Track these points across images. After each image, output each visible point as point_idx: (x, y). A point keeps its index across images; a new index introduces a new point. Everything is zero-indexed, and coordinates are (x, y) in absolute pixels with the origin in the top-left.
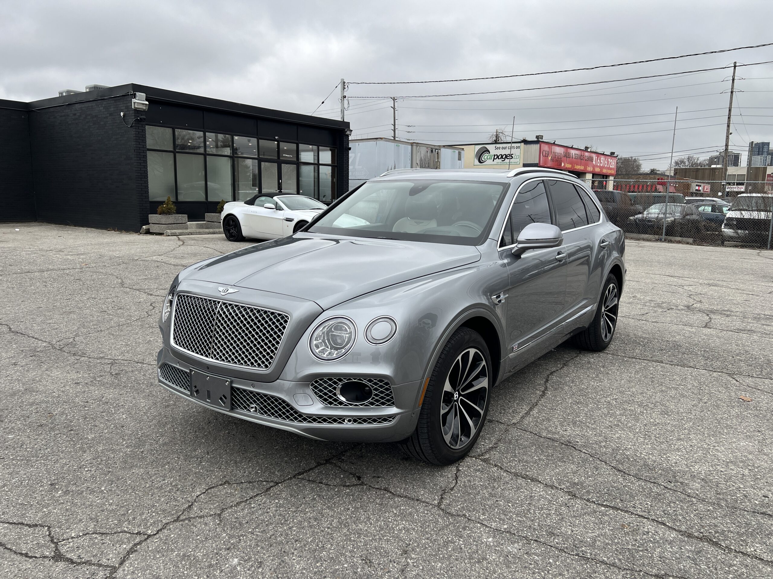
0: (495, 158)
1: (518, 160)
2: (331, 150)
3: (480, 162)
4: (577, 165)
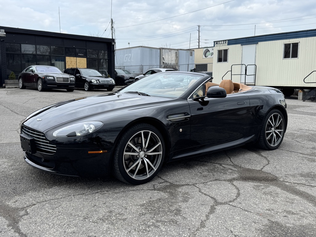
0: (212, 54)
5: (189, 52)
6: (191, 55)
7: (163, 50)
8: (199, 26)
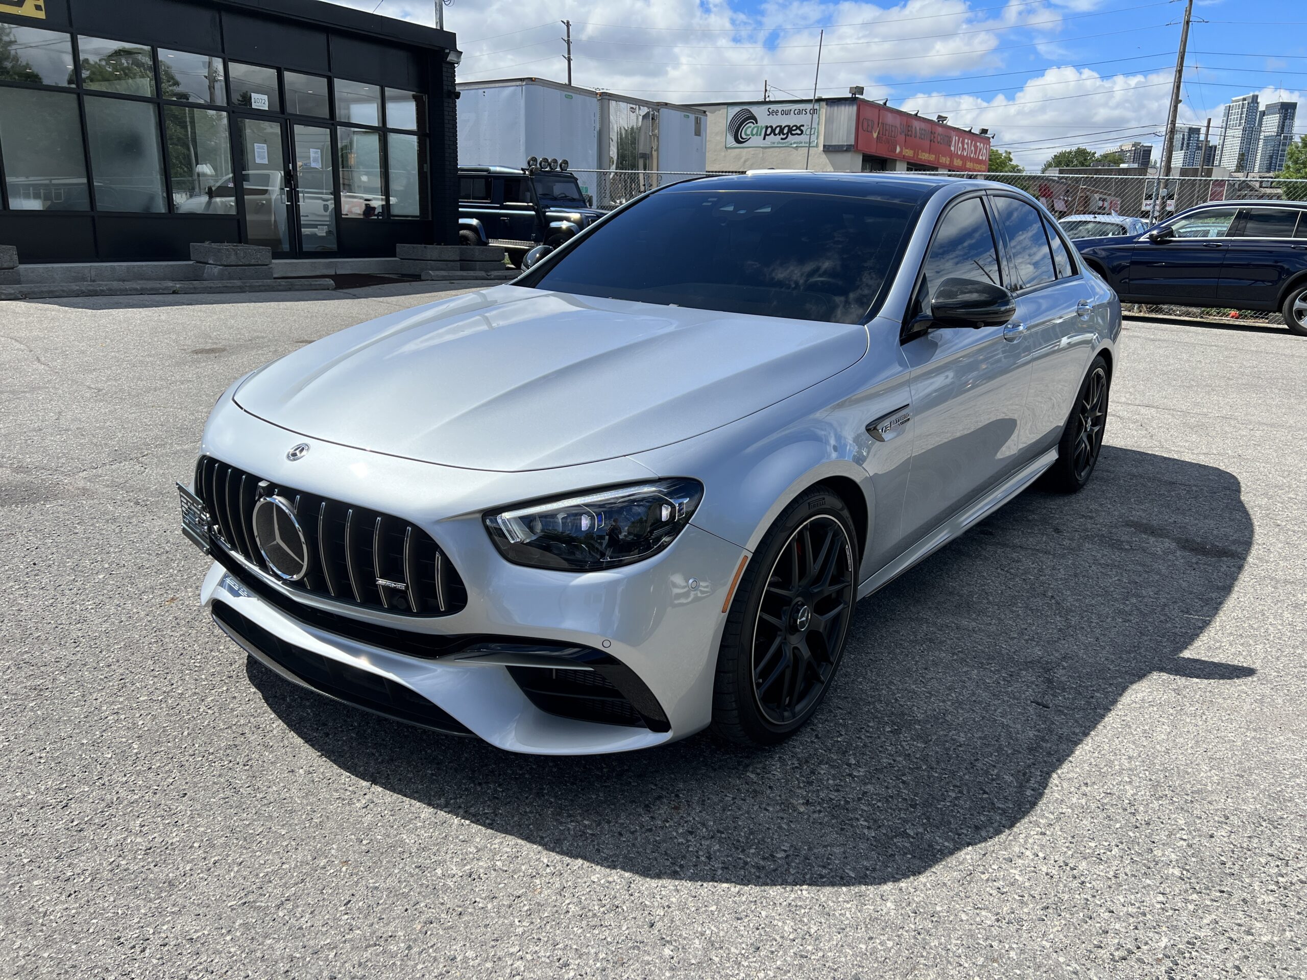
0: (768, 133)
1: (814, 138)
2: (414, 97)
3: (738, 141)
4: (923, 151)
5: (692, 117)
6: (698, 133)
7: (613, 104)
8: (568, 22)
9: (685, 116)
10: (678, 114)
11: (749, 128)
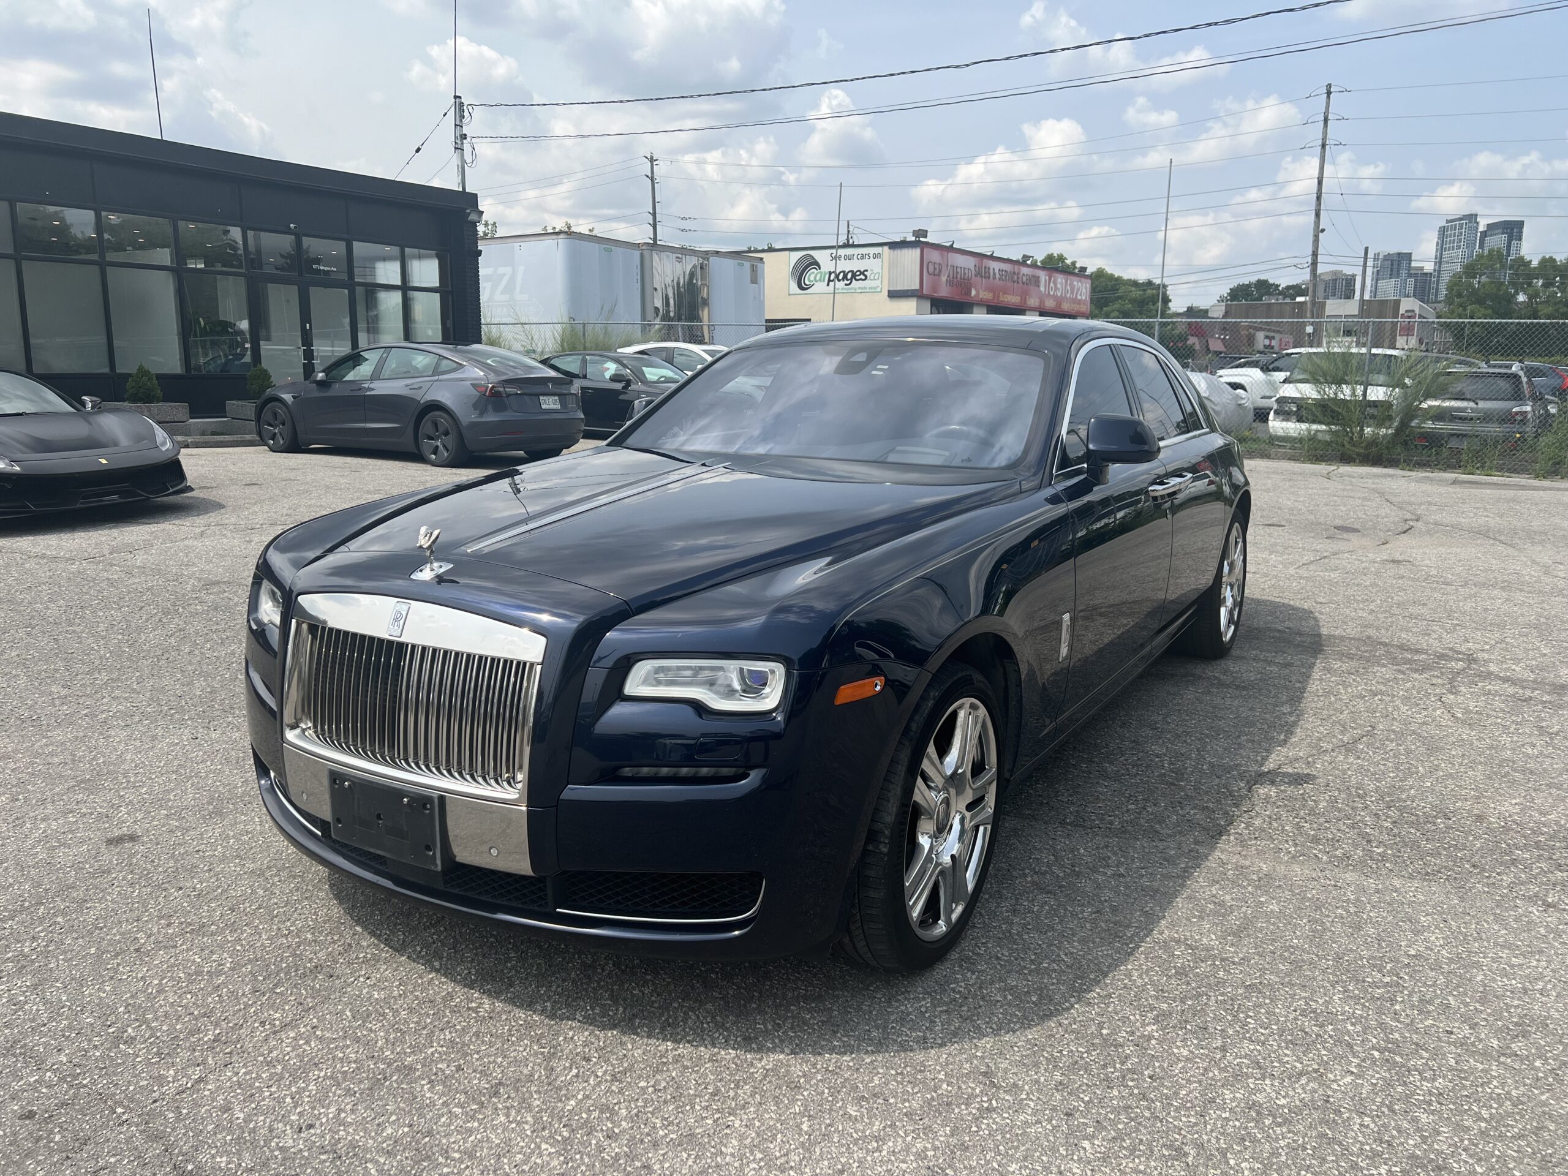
0: (832, 278)
1: (878, 283)
2: (438, 256)
3: (801, 288)
4: (1005, 293)
5: (747, 265)
6: (754, 281)
7: (655, 253)
8: (652, 157)
9: (739, 264)
10: (730, 263)
11: (811, 276)
